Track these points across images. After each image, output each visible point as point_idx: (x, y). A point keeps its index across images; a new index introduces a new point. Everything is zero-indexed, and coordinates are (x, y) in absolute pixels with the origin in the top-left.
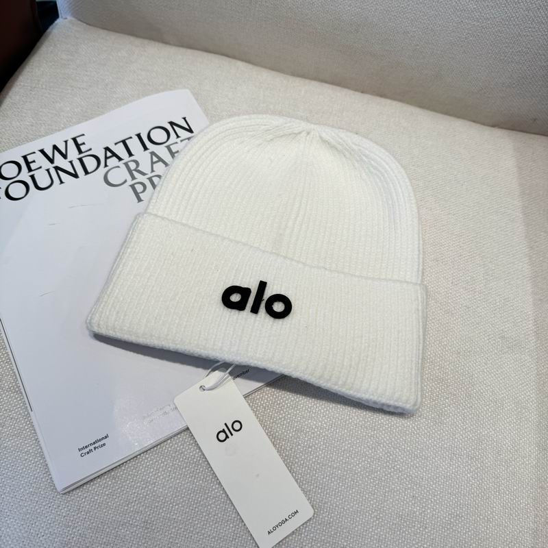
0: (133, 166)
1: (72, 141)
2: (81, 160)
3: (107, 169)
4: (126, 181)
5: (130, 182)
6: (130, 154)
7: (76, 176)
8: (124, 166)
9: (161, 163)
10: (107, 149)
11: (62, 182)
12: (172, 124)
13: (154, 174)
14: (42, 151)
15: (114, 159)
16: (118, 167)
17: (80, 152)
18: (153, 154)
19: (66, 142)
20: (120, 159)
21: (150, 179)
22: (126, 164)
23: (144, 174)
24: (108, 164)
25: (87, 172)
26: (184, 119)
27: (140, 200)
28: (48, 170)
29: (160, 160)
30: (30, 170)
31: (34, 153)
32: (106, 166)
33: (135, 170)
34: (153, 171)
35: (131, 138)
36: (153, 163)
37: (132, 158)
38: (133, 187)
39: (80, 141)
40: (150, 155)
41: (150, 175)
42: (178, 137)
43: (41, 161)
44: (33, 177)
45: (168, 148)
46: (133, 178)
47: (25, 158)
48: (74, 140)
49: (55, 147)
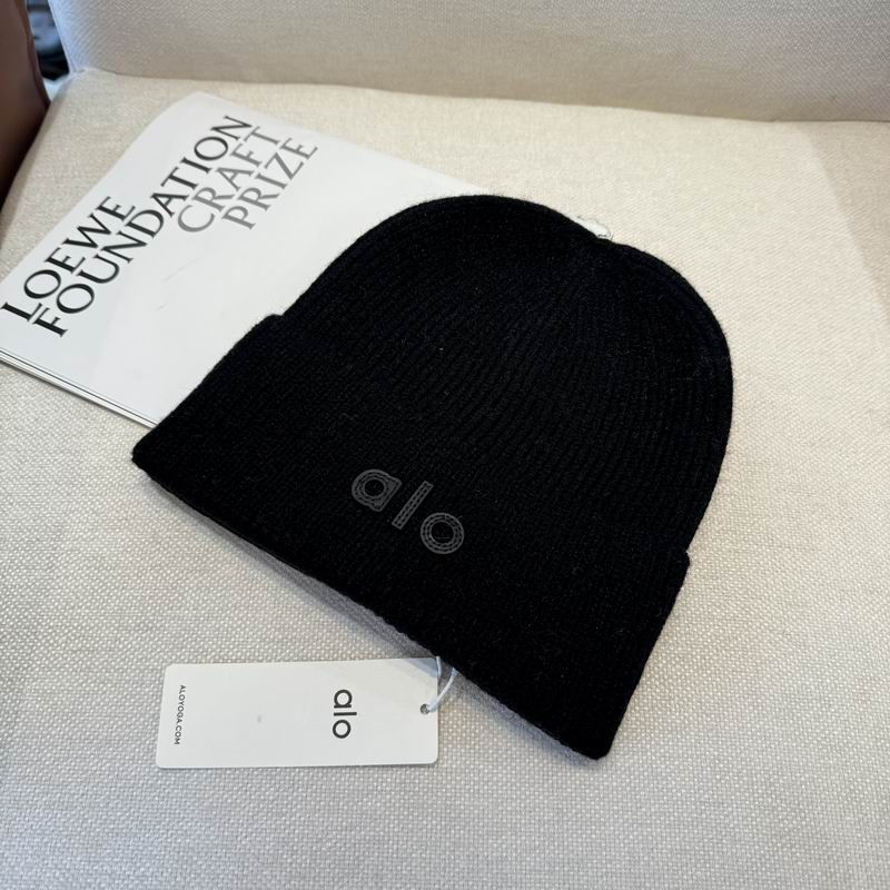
0: (207, 196)
1: (100, 212)
2: (130, 224)
3: (175, 217)
4: (213, 216)
5: (219, 214)
6: (193, 186)
7: (141, 244)
8: (196, 202)
9: (240, 175)
10: (155, 196)
11: (129, 260)
12: (217, 129)
13: (241, 191)
14: (68, 242)
15: (174, 201)
16: (189, 206)
17: (122, 217)
18: (221, 170)
19: (92, 216)
20: (184, 197)
21: (242, 198)
22: (197, 198)
23: (229, 197)
24: (172, 210)
25: (152, 234)
26: (227, 117)
27: (250, 226)
28: (97, 257)
29: (236, 172)
30: (71, 269)
31: (58, 249)
32: (171, 213)
33: (214, 197)
34: (237, 188)
35: (176, 169)
36: (230, 181)
37: (197, 189)
38: (227, 216)
39: (109, 205)
40: (219, 174)
41: (238, 194)
42: (237, 138)
43: (75, 254)
44: (82, 274)
45: (235, 154)
46: (220, 208)
47: (50, 260)
48: (101, 208)
49: (82, 229)
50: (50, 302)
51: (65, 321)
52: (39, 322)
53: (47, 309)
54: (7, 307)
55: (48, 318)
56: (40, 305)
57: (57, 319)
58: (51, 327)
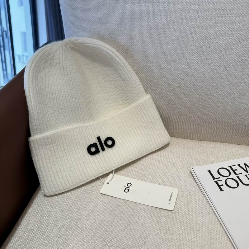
14: (239, 165)
28: (246, 175)
30: (236, 174)
31: (235, 166)
43: (239, 170)
44: (238, 177)
47: (230, 167)
49: (245, 165)
50: (223, 179)
51: (224, 187)
52: (216, 182)
53: (221, 180)
54: (209, 171)
55: (220, 183)
56: (220, 178)
57: (222, 185)
58: (219, 186)
